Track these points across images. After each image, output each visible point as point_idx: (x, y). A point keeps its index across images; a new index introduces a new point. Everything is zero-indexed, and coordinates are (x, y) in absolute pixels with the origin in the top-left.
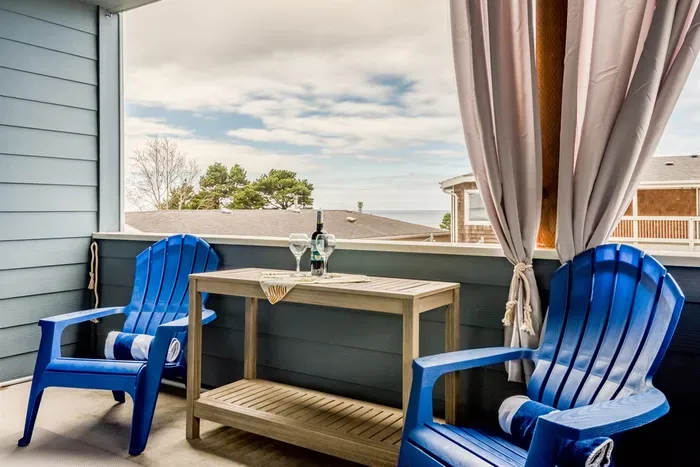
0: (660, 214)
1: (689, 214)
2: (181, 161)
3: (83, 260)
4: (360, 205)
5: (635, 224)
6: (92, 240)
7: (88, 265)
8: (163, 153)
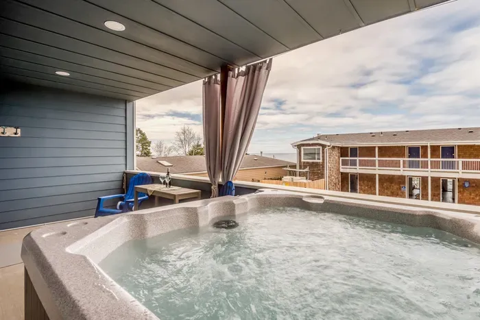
0: (390, 157)
1: (402, 157)
2: (194, 135)
3: (121, 179)
4: (261, 152)
5: (377, 161)
6: (124, 173)
7: (123, 181)
8: (187, 132)
